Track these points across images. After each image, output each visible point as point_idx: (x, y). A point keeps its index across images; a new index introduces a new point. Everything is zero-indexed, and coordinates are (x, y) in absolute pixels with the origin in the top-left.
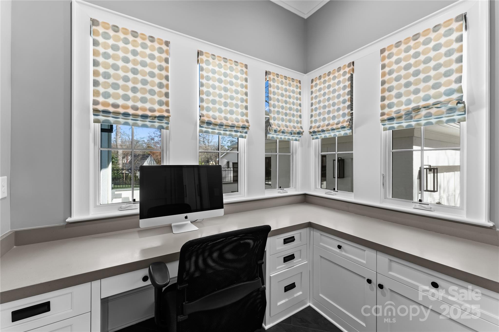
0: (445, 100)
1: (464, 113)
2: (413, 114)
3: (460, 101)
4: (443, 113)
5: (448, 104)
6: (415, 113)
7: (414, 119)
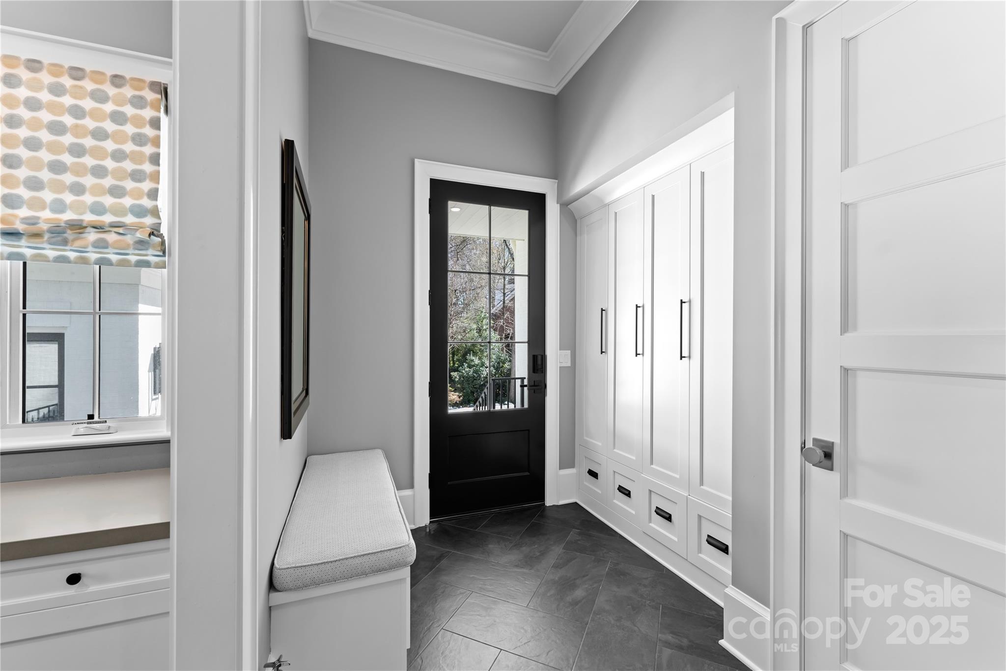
0: (132, 223)
1: (161, 254)
2: (69, 235)
3: (155, 232)
4: (127, 247)
5: (136, 232)
6: (73, 233)
7: (72, 246)
